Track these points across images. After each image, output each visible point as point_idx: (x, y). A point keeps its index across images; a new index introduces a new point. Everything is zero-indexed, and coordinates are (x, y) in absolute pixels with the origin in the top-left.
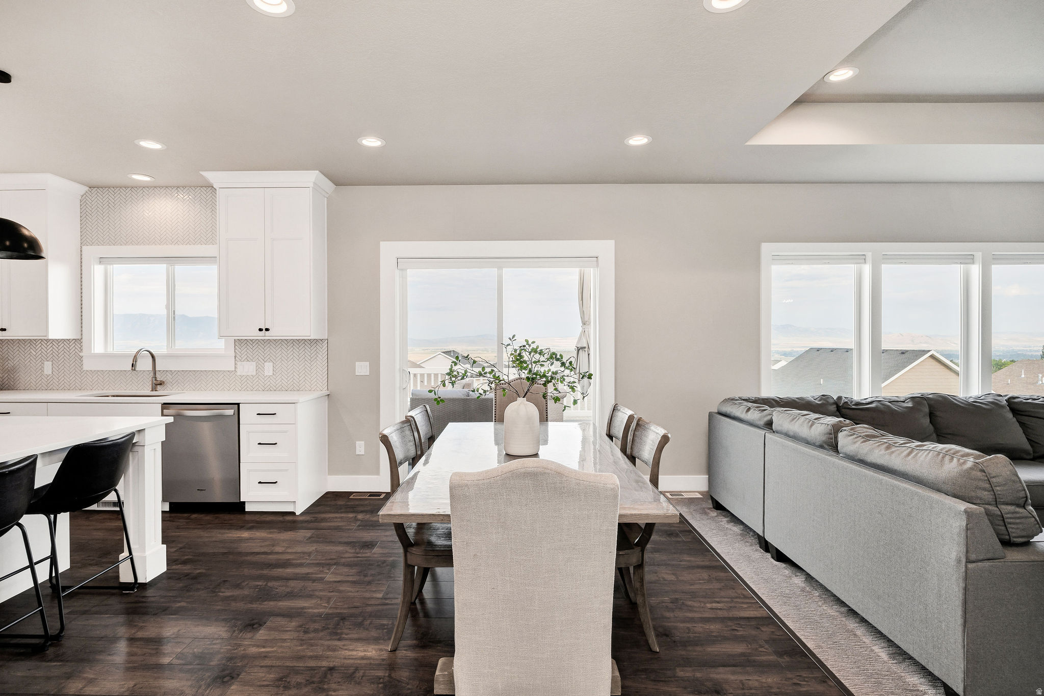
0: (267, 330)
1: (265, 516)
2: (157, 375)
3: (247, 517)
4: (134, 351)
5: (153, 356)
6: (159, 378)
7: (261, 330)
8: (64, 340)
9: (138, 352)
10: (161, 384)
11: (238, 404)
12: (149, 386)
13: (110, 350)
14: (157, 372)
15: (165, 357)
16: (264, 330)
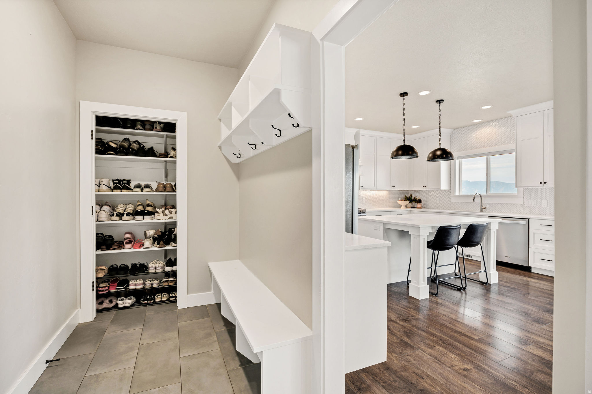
0: (545, 183)
1: (544, 276)
2: (483, 205)
3: (532, 274)
4: (474, 194)
5: (481, 196)
6: (484, 206)
7: (541, 183)
8: (444, 190)
9: (475, 195)
10: (485, 209)
11: (529, 219)
12: (479, 209)
13: (461, 194)
14: (483, 204)
15: (485, 197)
16: (543, 183)
